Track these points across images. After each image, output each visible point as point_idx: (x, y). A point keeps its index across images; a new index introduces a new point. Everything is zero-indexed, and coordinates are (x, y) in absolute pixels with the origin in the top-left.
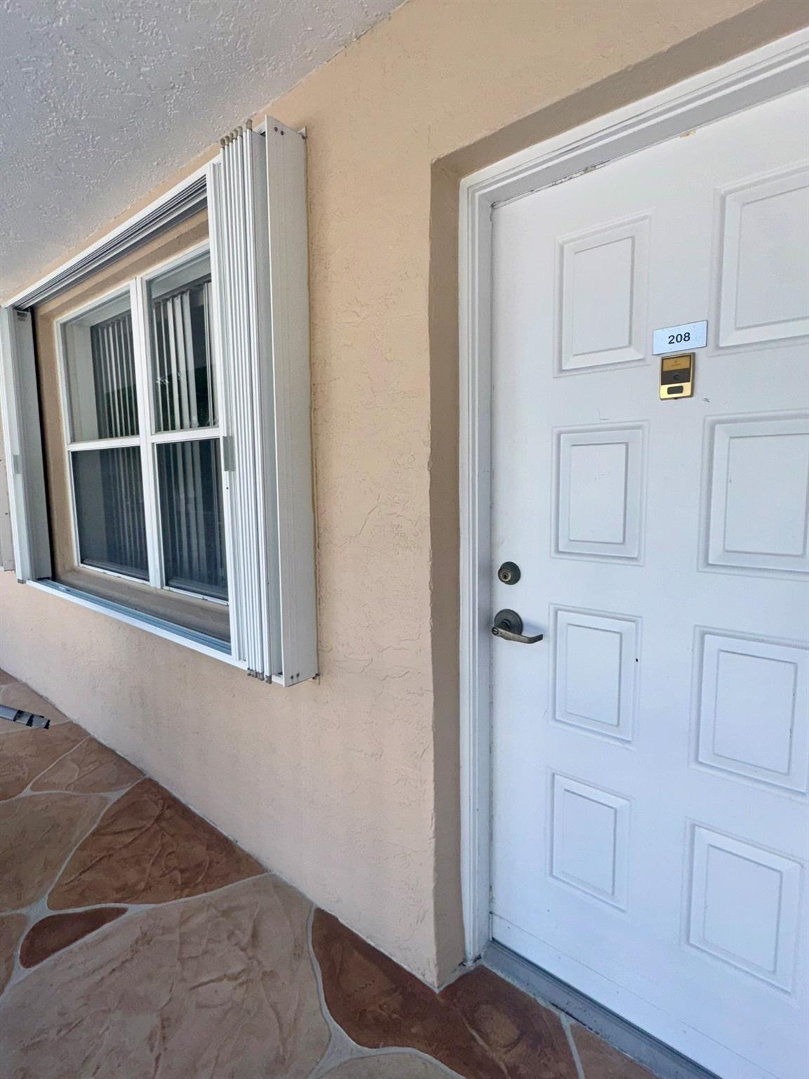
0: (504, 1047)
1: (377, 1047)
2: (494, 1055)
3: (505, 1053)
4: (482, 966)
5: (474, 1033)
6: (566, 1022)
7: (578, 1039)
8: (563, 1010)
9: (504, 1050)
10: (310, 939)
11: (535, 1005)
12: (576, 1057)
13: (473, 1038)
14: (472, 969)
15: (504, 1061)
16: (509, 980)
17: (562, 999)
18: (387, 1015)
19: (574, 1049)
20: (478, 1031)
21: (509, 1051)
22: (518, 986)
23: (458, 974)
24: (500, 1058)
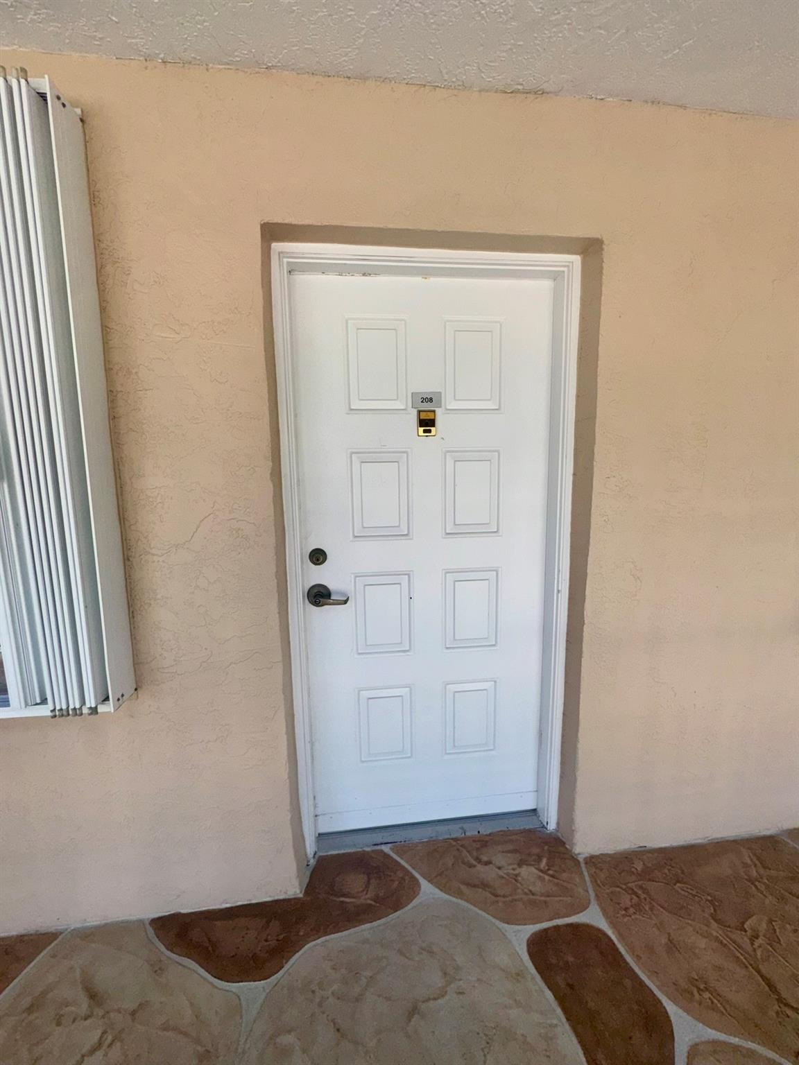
0: (363, 891)
1: (281, 968)
2: (362, 901)
3: (366, 894)
4: (320, 856)
5: (342, 899)
6: (386, 849)
7: (397, 853)
8: (382, 844)
9: (365, 893)
10: (163, 948)
11: (364, 854)
12: (403, 862)
13: (342, 902)
14: (315, 863)
15: (368, 898)
16: (342, 852)
17: (378, 838)
18: (275, 941)
19: (398, 859)
20: (344, 895)
21: (368, 891)
22: (349, 851)
23: (308, 874)
24: (365, 899)
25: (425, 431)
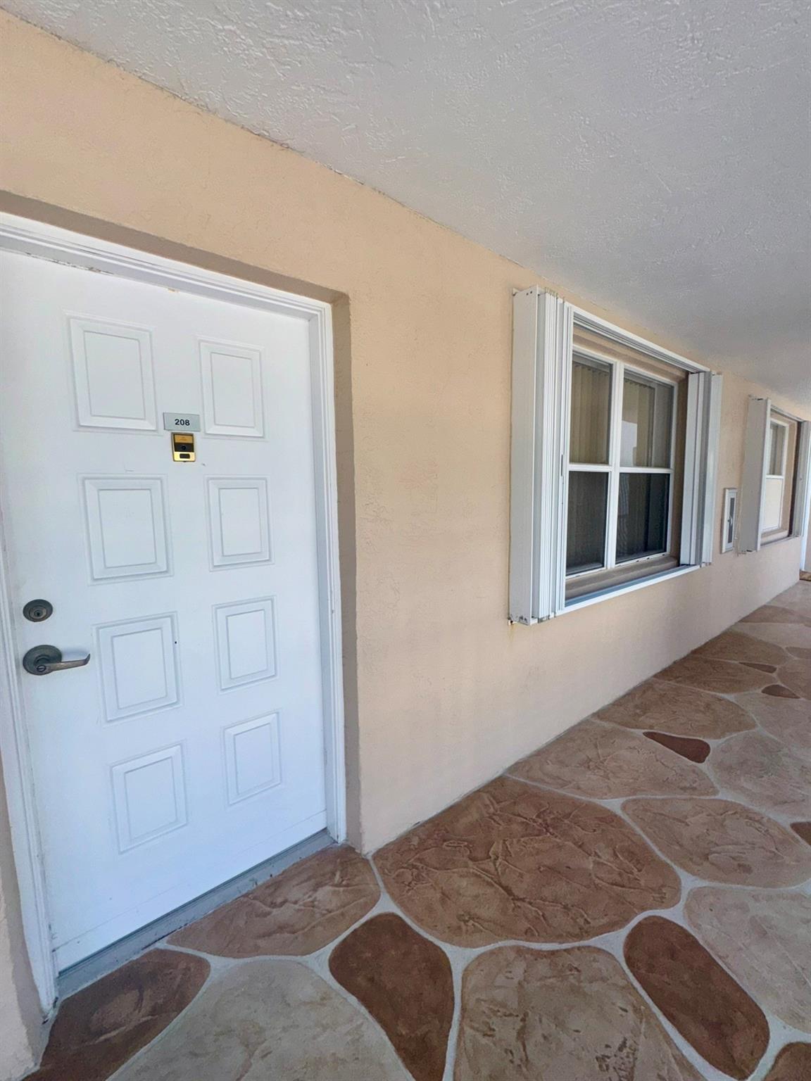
0: (135, 1010)
2: (132, 1024)
3: (139, 1012)
4: (65, 1000)
5: (104, 1037)
7: (177, 943)
8: (155, 941)
11: (132, 964)
12: (185, 950)
14: (56, 1014)
15: (142, 1016)
16: (97, 979)
19: (180, 949)
20: (106, 1031)
21: (141, 1007)
22: (109, 972)
23: (46, 1033)
24: (138, 1019)
25: (182, 456)
